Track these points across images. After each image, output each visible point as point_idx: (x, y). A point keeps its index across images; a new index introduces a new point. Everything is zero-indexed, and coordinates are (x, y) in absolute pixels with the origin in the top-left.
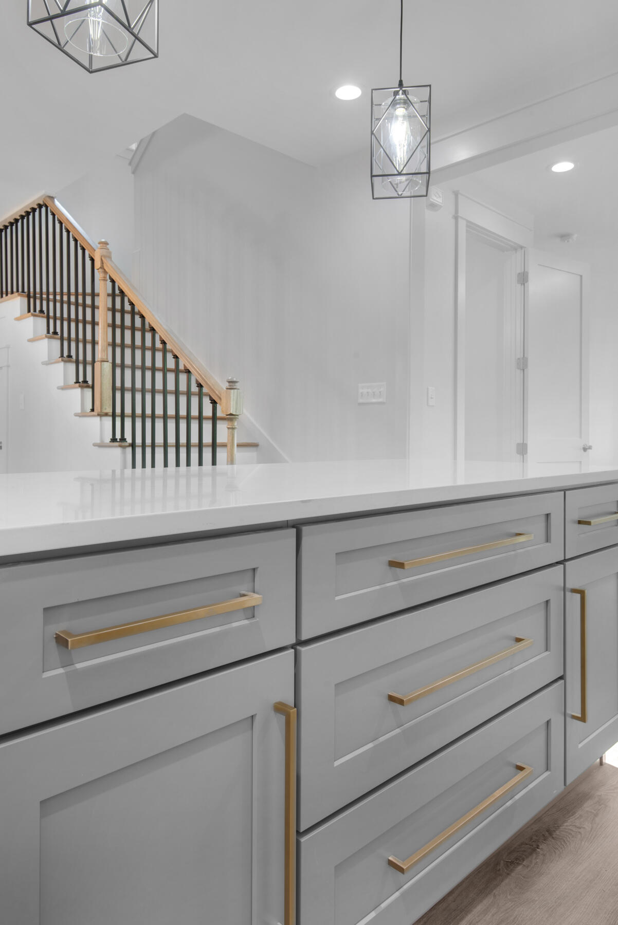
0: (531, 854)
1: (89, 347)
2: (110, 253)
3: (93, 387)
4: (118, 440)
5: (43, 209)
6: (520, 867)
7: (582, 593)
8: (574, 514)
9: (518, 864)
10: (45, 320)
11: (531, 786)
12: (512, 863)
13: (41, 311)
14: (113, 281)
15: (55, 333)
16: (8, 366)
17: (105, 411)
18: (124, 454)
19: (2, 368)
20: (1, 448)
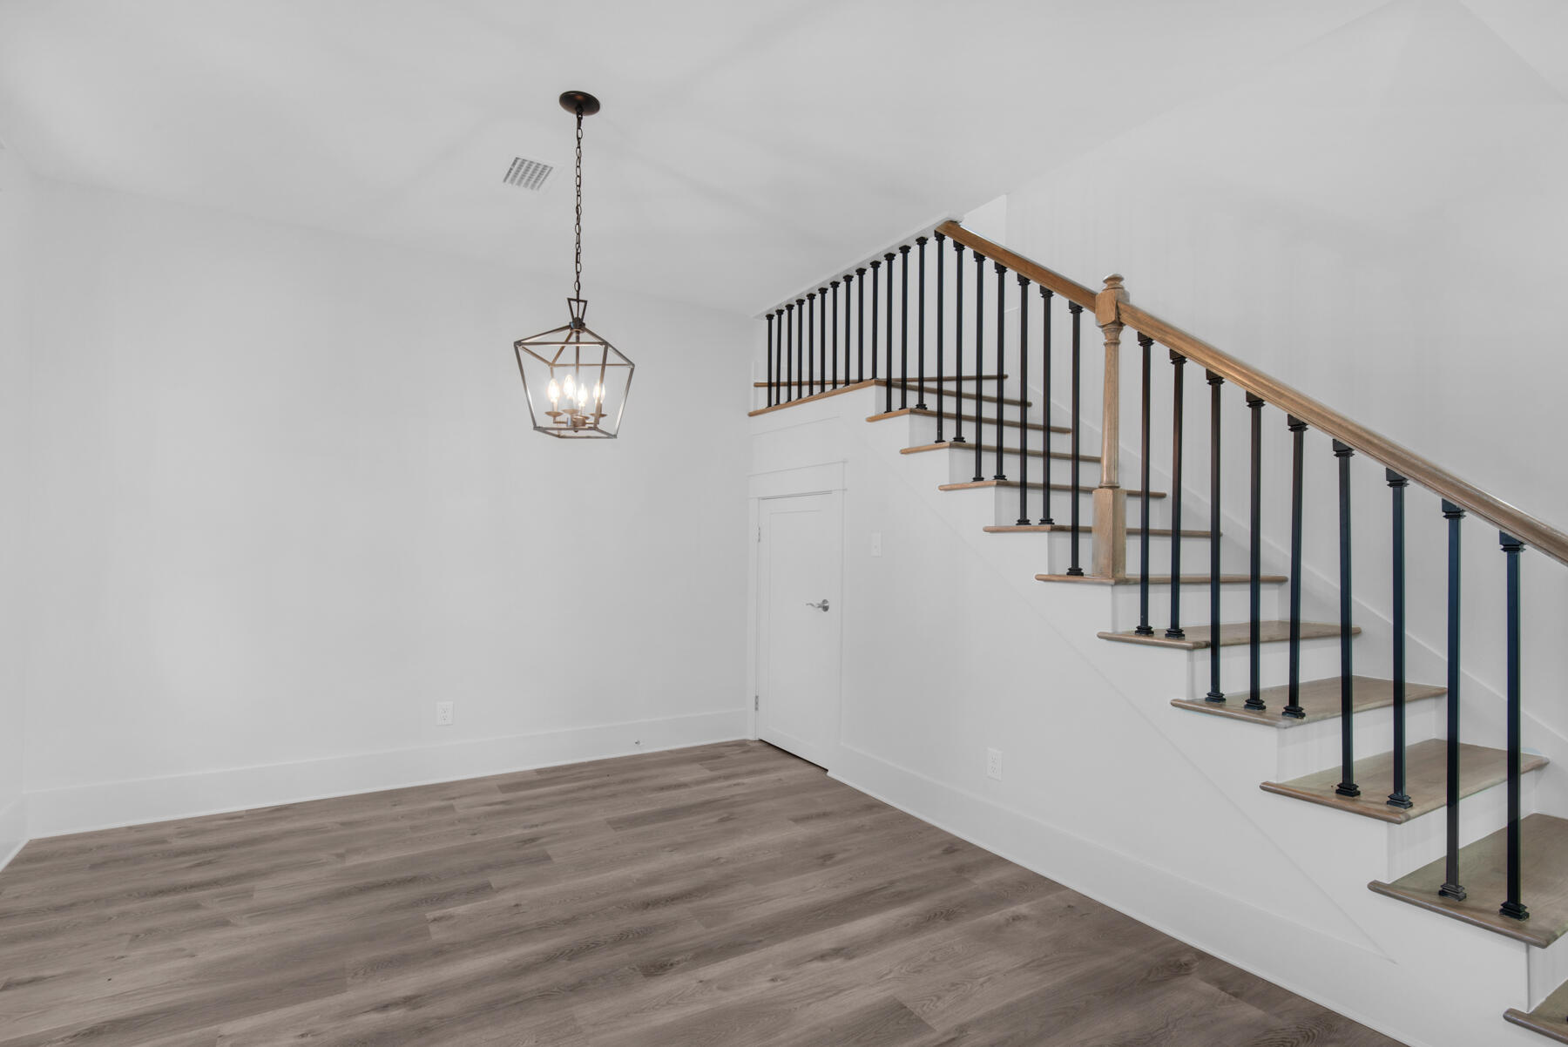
3: (1075, 531)
10: (933, 421)
13: (922, 409)
15: (959, 441)
16: (844, 489)
17: (1120, 575)
19: (829, 492)
20: (826, 609)
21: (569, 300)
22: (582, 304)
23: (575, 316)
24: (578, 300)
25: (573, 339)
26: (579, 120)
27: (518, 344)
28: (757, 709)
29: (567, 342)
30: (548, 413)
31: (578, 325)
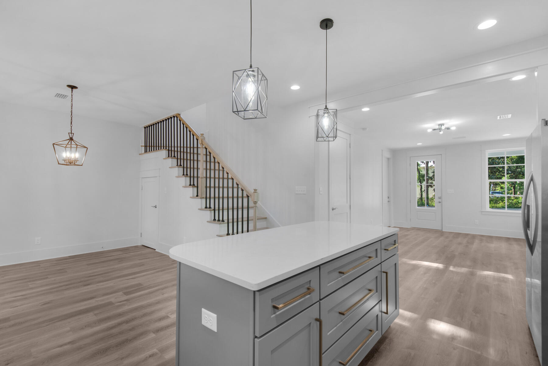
0: (372, 357)
1: (196, 170)
2: (205, 138)
3: (197, 187)
4: (208, 208)
5: (176, 118)
6: (369, 362)
7: (386, 273)
8: (383, 247)
9: (369, 361)
10: (176, 160)
11: (373, 336)
12: (367, 361)
13: (174, 156)
14: (206, 149)
15: (181, 165)
16: (160, 176)
17: (203, 196)
18: (211, 213)
19: (156, 177)
20: (156, 207)
21: (69, 133)
22: (72, 134)
23: (70, 137)
24: (71, 133)
25: (70, 143)
26: (72, 91)
27: (54, 144)
28: (141, 236)
29: (68, 144)
30: (63, 160)
31: (71, 139)
